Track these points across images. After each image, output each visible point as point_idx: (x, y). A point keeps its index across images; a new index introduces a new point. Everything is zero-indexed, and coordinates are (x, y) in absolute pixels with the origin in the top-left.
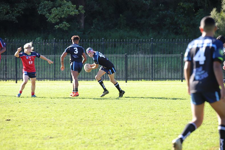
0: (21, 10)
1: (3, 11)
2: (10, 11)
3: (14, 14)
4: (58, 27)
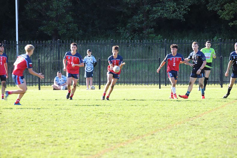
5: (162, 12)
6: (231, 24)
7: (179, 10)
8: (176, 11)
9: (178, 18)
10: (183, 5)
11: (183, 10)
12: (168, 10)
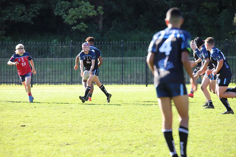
0: (36, 10)
1: (18, 12)
2: (25, 12)
3: (29, 15)
4: (75, 28)
5: (10, 15)
6: (74, 28)
7: (28, 13)
8: (25, 15)
9: (26, 21)
10: (32, 9)
11: (32, 13)
12: (16, 13)
